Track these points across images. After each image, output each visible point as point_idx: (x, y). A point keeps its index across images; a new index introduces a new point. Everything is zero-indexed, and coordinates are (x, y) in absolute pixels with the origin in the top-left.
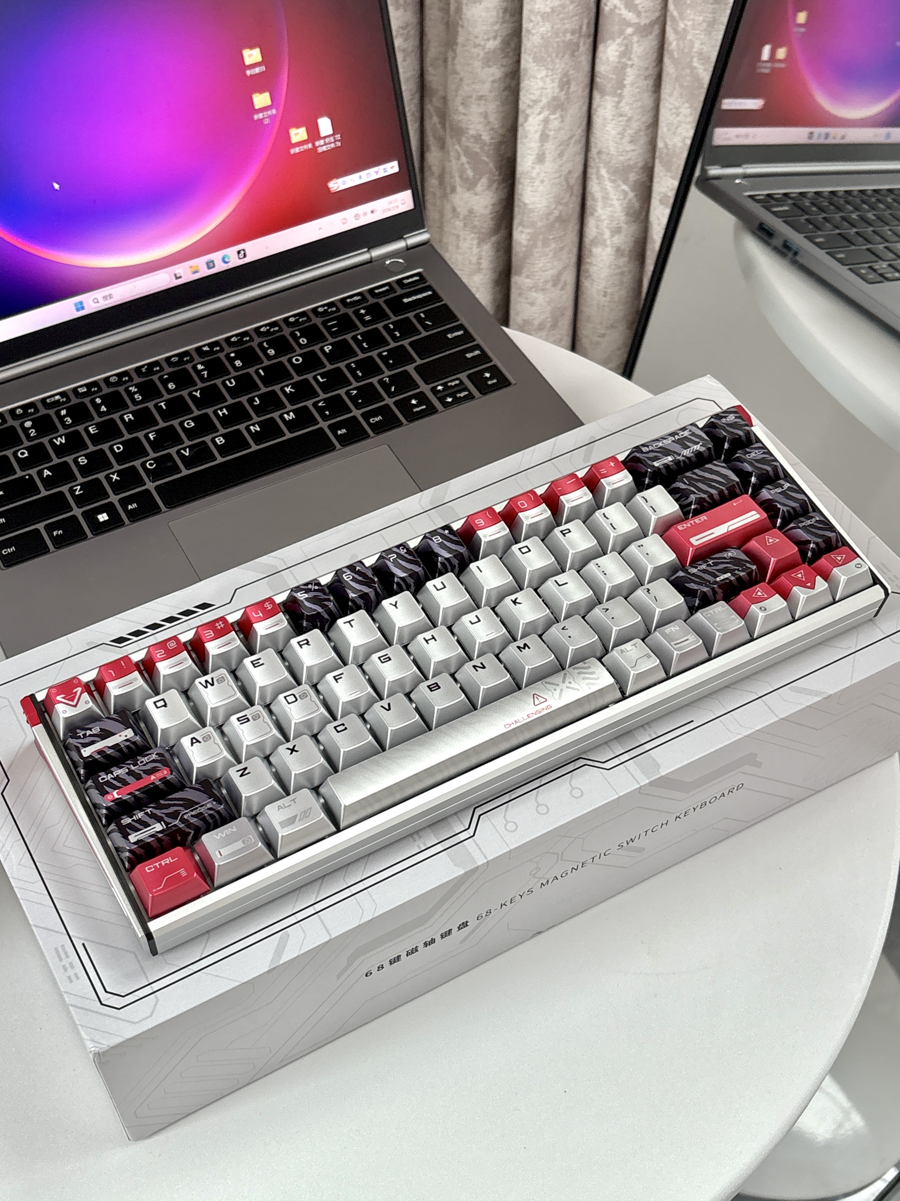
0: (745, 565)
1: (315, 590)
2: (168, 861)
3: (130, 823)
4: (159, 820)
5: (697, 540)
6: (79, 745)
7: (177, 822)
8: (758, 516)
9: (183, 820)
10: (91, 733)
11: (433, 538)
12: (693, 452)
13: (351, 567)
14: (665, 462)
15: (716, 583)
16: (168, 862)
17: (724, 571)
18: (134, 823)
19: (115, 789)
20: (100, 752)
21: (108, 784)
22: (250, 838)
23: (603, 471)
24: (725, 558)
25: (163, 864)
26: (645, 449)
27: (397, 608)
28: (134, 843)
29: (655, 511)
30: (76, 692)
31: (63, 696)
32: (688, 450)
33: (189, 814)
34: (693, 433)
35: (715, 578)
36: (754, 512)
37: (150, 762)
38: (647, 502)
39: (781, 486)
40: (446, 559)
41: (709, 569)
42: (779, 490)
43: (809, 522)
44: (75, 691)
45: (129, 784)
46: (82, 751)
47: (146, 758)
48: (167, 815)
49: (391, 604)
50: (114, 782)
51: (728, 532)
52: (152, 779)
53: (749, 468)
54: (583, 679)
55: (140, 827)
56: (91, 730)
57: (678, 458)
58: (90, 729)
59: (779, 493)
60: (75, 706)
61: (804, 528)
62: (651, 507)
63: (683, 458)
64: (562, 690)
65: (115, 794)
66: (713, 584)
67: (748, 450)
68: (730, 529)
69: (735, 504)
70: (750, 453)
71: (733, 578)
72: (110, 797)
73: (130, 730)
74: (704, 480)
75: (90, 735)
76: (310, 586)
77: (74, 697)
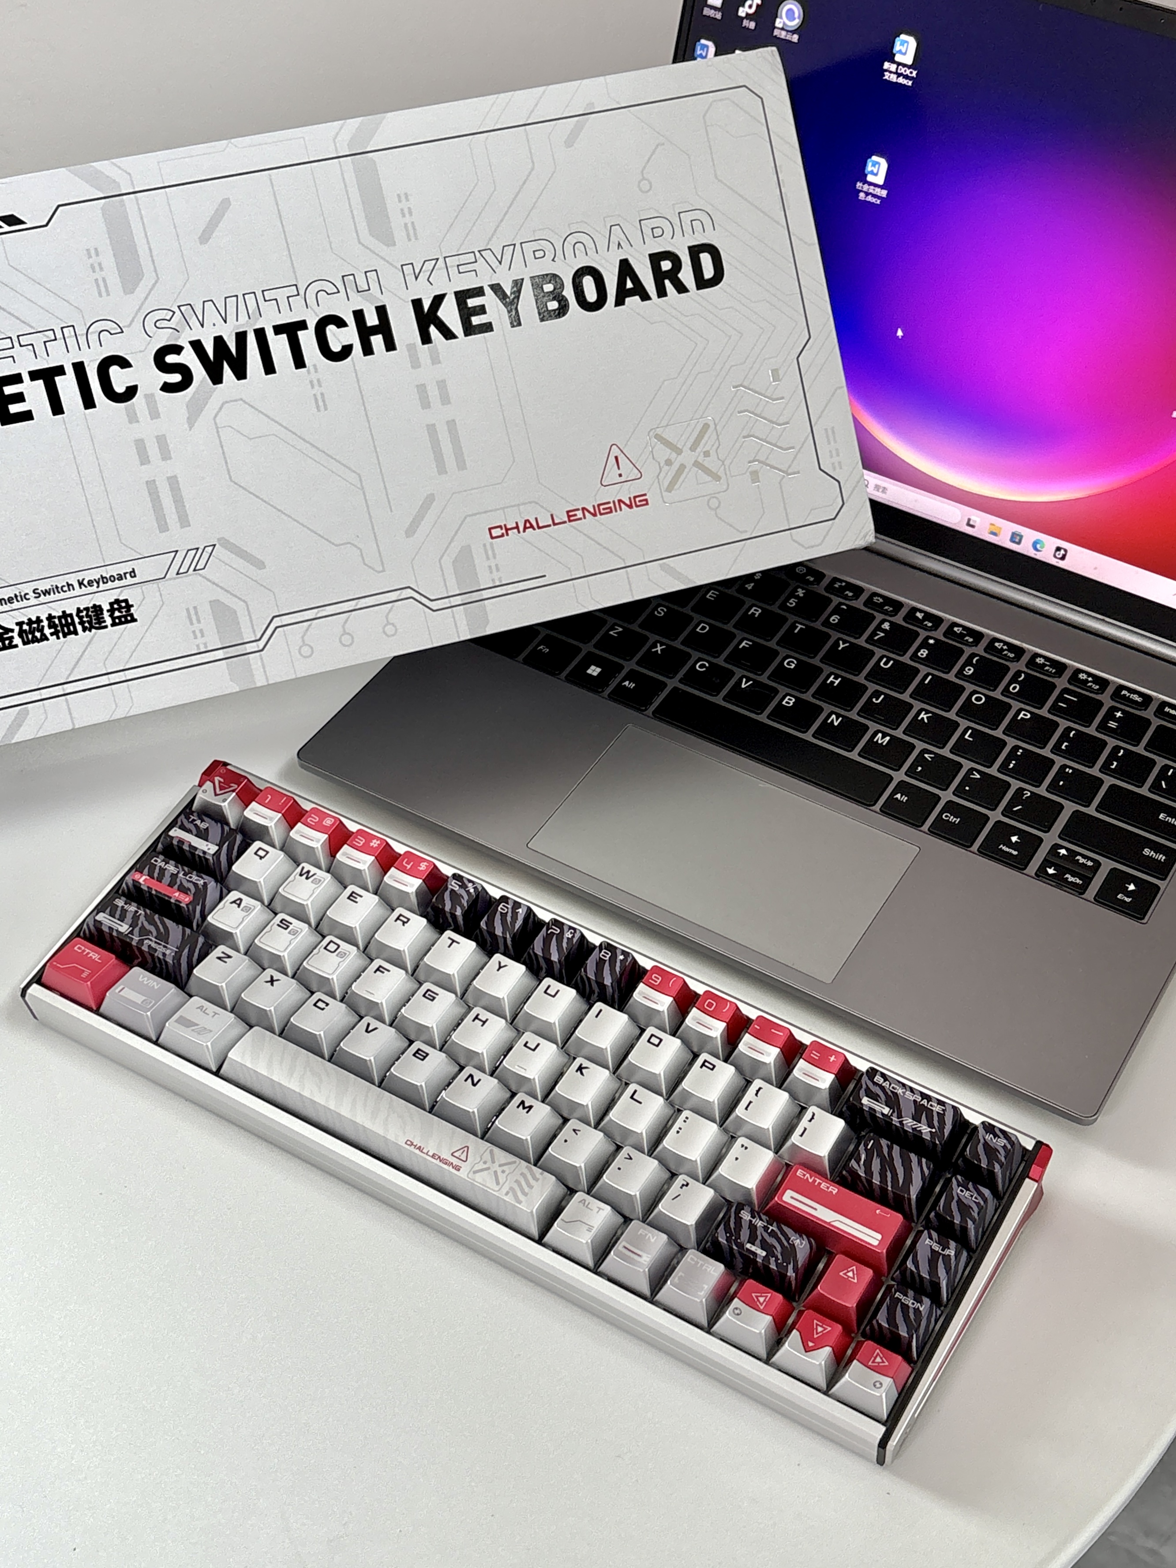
2: (95, 956)
5: (792, 1198)
7: (137, 938)
8: (876, 1243)
10: (198, 824)
12: (914, 1129)
13: (516, 905)
14: (877, 1108)
20: (181, 842)
23: (815, 1056)
24: (788, 1239)
25: (89, 955)
26: (878, 1079)
27: (498, 970)
29: (803, 1136)
31: (222, 780)
33: (150, 943)
34: (943, 1115)
36: (879, 1237)
37: (193, 883)
38: (810, 1121)
39: (945, 1247)
42: (937, 1248)
43: (909, 1301)
45: (161, 882)
46: (175, 828)
48: (142, 928)
49: (499, 963)
51: (829, 1224)
52: (175, 895)
55: (118, 916)
56: (201, 822)
57: (894, 1119)
62: (806, 1129)
63: (898, 1125)
65: (143, 879)
66: (737, 1243)
68: (836, 1224)
70: (968, 1189)
72: (137, 876)
73: (217, 848)
74: (887, 1161)
76: (470, 885)
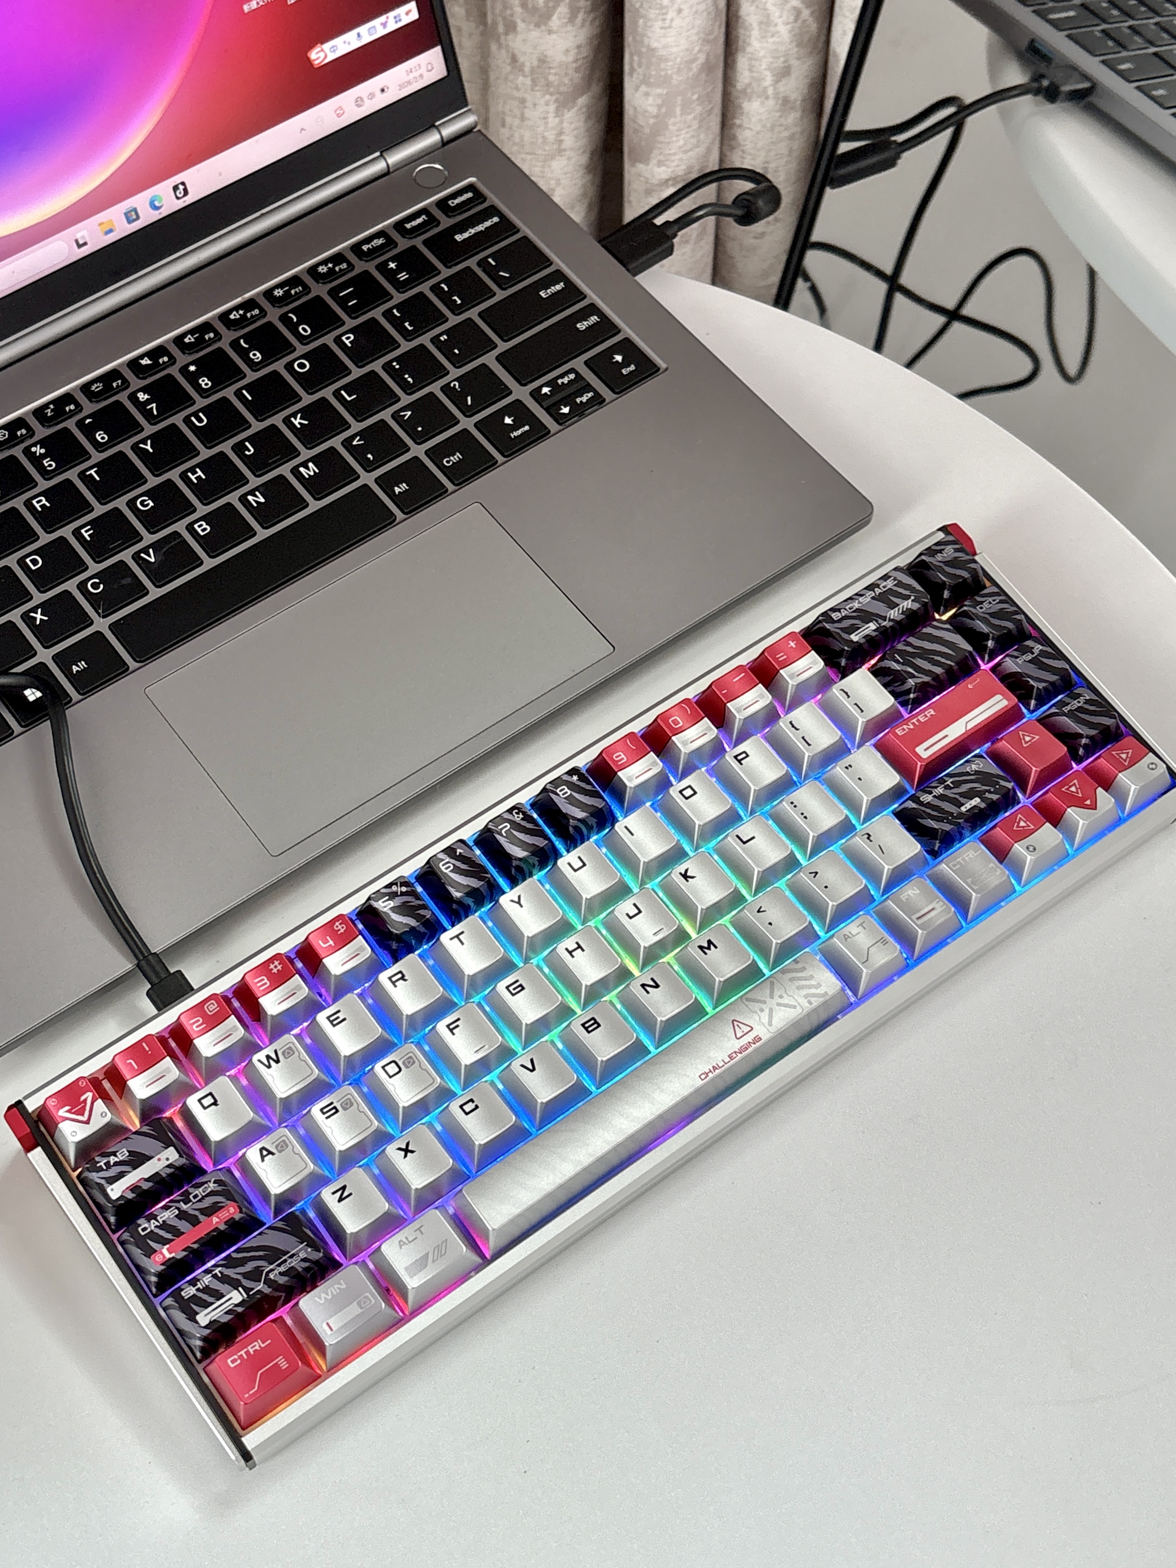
0: (998, 783)
1: (403, 894)
2: (257, 1345)
3: (194, 1295)
4: (235, 1284)
5: (926, 750)
6: (103, 1182)
7: (261, 1286)
8: (1005, 703)
9: (268, 1282)
10: (116, 1159)
11: (558, 791)
12: (903, 613)
13: (450, 851)
14: (866, 632)
15: (961, 815)
16: (257, 1348)
17: (969, 795)
18: (200, 1294)
19: (164, 1245)
20: (134, 1188)
21: (152, 1235)
22: (367, 1297)
23: (782, 657)
24: (967, 774)
25: (251, 1351)
26: (835, 616)
27: (521, 906)
28: (206, 1327)
29: (862, 711)
30: (85, 1101)
31: (67, 1108)
32: (896, 609)
33: (276, 1272)
34: (900, 582)
35: (959, 807)
36: (999, 697)
37: (207, 1196)
38: (849, 697)
39: (1030, 650)
40: (579, 820)
41: (948, 793)
42: (1029, 657)
43: (1075, 704)
44: (83, 1098)
45: (183, 1233)
46: (109, 1190)
47: (201, 1189)
48: (246, 1275)
49: (512, 901)
50: (162, 1233)
51: (966, 731)
52: (214, 1222)
53: (985, 629)
54: (798, 988)
55: (211, 1300)
56: (116, 1156)
57: (884, 623)
58: (114, 1154)
59: (1029, 661)
60: (87, 1122)
61: (1071, 714)
62: (856, 704)
63: (891, 624)
64: (771, 1010)
65: (166, 1253)
66: (956, 818)
67: (979, 599)
68: (971, 725)
69: (970, 686)
70: (982, 603)
71: (983, 805)
72: (158, 1258)
73: (172, 1149)
74: (925, 654)
75: (116, 1164)
76: (394, 888)
77: (84, 1108)
